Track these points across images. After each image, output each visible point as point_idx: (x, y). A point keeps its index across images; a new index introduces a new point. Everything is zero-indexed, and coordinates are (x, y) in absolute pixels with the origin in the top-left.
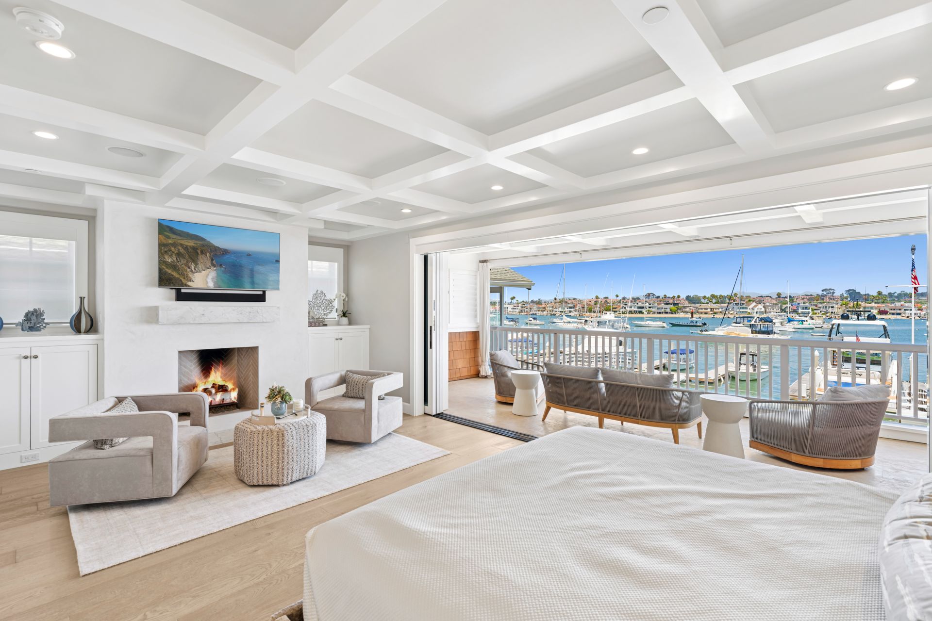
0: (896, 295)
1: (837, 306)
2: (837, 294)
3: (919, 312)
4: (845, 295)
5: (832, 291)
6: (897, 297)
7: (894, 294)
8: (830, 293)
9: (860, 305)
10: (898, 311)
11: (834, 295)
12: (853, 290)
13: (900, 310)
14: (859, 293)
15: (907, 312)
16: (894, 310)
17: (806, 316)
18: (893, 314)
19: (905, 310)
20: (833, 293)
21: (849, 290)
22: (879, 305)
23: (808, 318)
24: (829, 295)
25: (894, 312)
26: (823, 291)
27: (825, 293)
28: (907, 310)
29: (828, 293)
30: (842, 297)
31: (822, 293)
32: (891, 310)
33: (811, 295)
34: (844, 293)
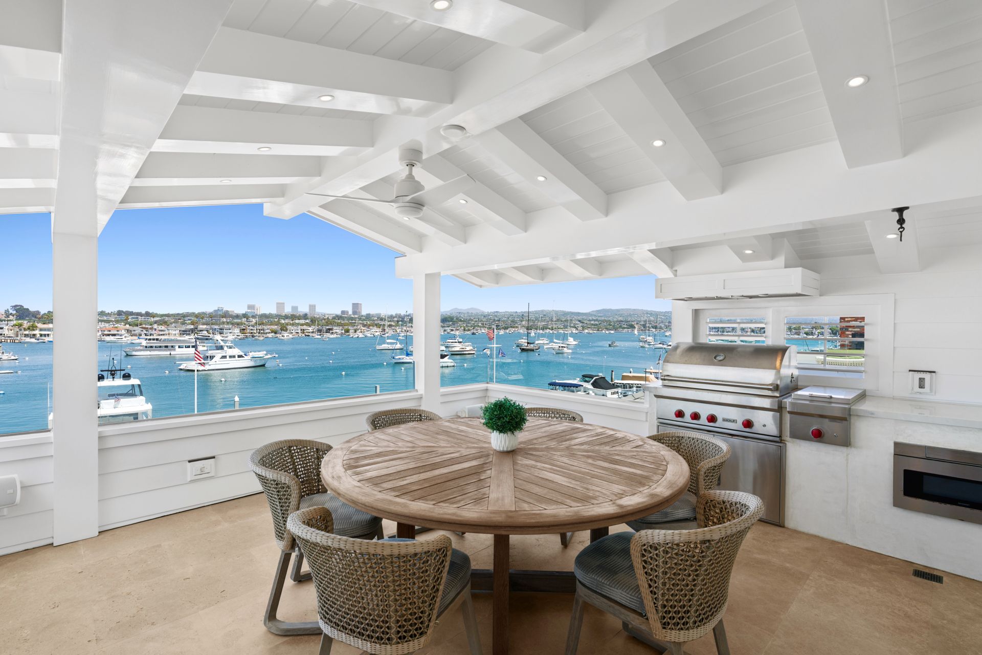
1: (7, 327)
4: (11, 311)
9: (37, 327)
12: (21, 306)
14: (28, 309)
21: (16, 306)
34: (9, 308)
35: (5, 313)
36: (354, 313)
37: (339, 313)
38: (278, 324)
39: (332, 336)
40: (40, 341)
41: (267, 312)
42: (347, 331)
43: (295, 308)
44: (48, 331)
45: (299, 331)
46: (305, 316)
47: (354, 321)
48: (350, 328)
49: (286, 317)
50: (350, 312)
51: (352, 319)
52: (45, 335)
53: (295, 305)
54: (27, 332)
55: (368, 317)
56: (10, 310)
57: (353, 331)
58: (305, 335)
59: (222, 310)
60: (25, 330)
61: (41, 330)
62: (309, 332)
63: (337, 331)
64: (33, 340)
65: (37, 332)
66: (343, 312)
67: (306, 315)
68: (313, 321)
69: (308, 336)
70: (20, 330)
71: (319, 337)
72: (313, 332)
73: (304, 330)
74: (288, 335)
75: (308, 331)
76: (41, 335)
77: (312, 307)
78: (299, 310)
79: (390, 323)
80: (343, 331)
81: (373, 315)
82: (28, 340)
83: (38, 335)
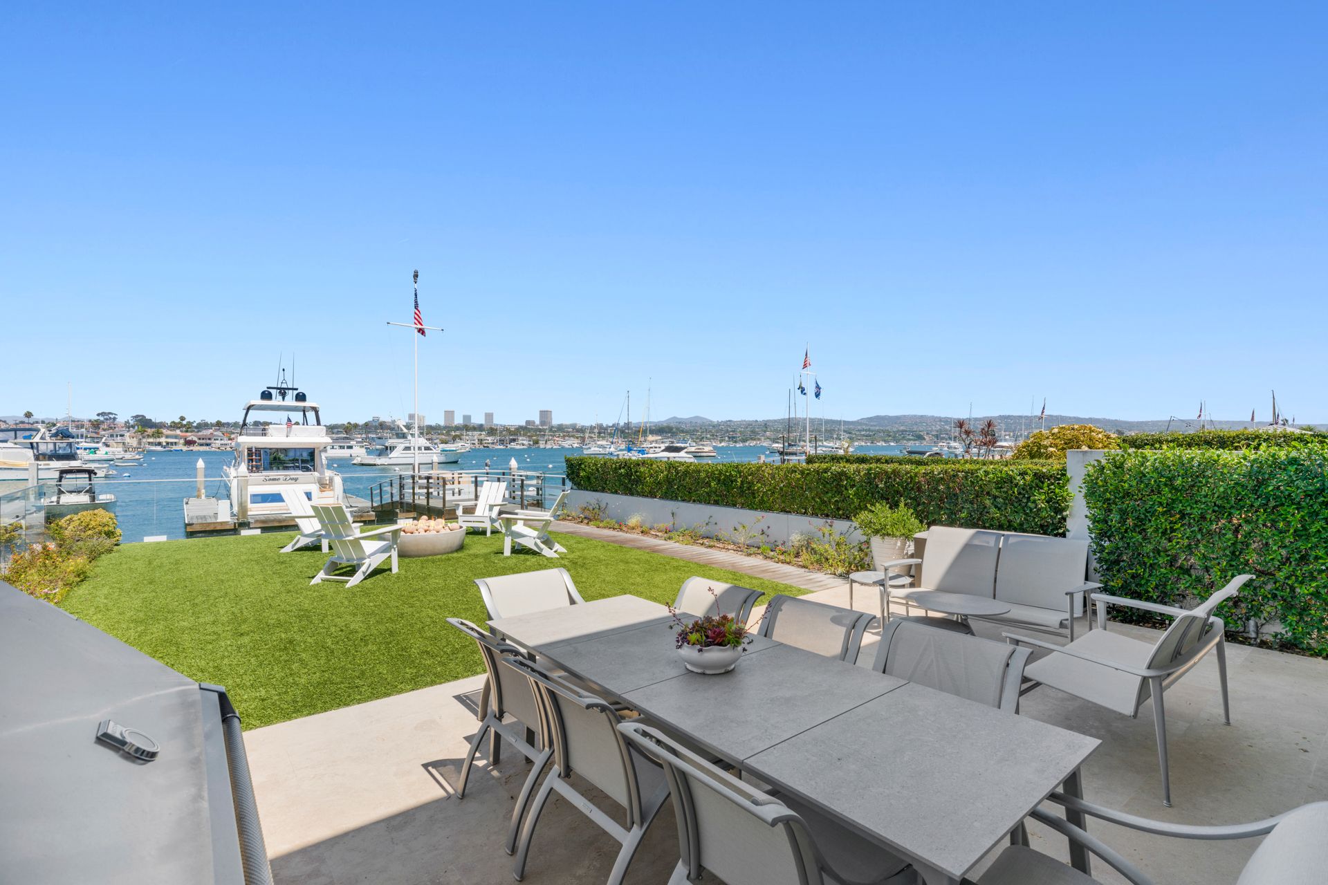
0: (195, 424)
2: (121, 419)
3: (230, 442)
4: (132, 423)
5: (112, 416)
6: (196, 427)
7: (193, 423)
8: (110, 418)
9: (162, 433)
10: (208, 441)
11: (116, 422)
12: (143, 416)
13: (210, 439)
14: (151, 420)
15: (217, 441)
16: (203, 439)
17: (98, 442)
18: (202, 445)
19: (215, 440)
20: (115, 419)
21: (137, 416)
22: (184, 434)
23: (100, 445)
24: (108, 421)
25: (204, 441)
26: (98, 415)
27: (101, 418)
28: (217, 440)
29: (107, 419)
30: (128, 426)
31: (98, 418)
32: (200, 439)
33: (78, 421)
34: (130, 419)
35: (125, 424)
36: (543, 423)
37: (523, 424)
38: (448, 434)
39: (518, 447)
40: (167, 449)
41: (433, 424)
42: (536, 442)
43: (467, 418)
44: (176, 438)
45: (476, 442)
46: (480, 428)
47: (543, 433)
48: (539, 438)
49: (457, 428)
50: (537, 422)
51: (540, 430)
52: (172, 443)
53: (467, 413)
54: (151, 440)
55: (561, 428)
56: (130, 421)
57: (544, 442)
58: (484, 447)
59: (378, 420)
60: (148, 436)
61: (167, 437)
62: (488, 443)
63: (523, 442)
64: (159, 448)
65: (163, 440)
66: (528, 422)
67: (481, 425)
68: (492, 431)
69: (488, 447)
70: (144, 437)
71: (502, 447)
72: (493, 443)
73: (482, 440)
74: (463, 444)
75: (487, 441)
76: (168, 443)
77: (489, 416)
78: (473, 421)
79: (590, 435)
80: (531, 443)
81: (566, 425)
82: (153, 448)
83: (164, 444)
